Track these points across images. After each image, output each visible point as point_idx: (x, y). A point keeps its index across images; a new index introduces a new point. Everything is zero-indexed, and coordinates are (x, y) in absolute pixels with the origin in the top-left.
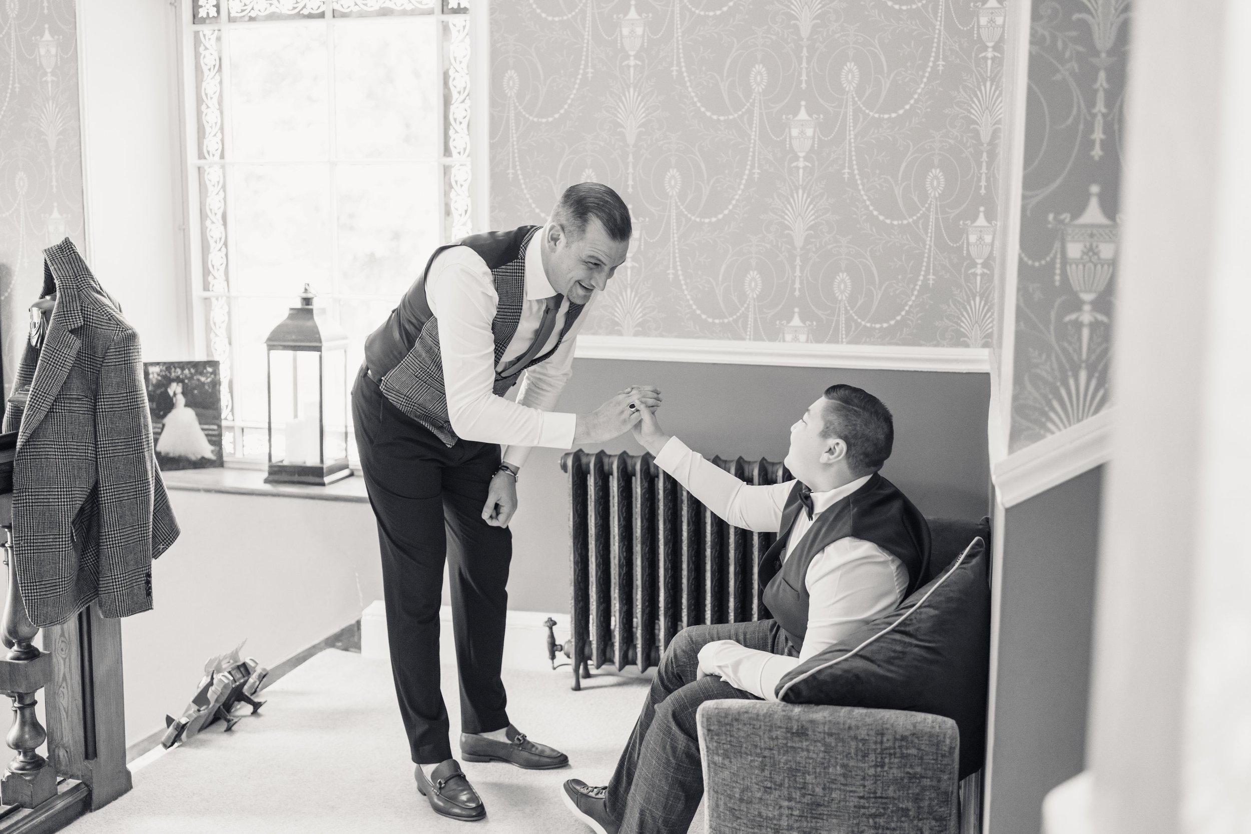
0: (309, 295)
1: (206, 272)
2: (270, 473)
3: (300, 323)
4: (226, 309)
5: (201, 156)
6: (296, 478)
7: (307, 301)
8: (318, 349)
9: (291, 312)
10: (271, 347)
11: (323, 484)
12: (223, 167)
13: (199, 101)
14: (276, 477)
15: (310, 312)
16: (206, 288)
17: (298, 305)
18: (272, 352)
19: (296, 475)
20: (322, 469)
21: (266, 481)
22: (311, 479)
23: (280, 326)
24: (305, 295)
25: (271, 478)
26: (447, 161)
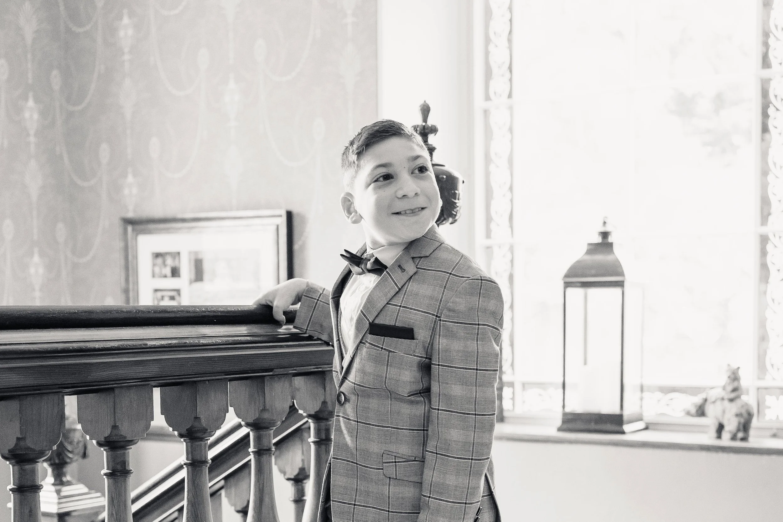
0: (608, 229)
1: (489, 219)
2: (564, 422)
3: (599, 258)
4: (509, 256)
5: (488, 98)
6: (593, 426)
7: (605, 235)
8: (620, 284)
9: (590, 247)
10: (567, 285)
11: (623, 433)
12: (511, 108)
13: (487, 41)
14: (570, 426)
15: (610, 246)
16: (488, 235)
17: (598, 239)
18: (570, 290)
19: (593, 424)
20: (621, 416)
21: (560, 430)
22: (609, 427)
23: (578, 262)
24: (603, 229)
25: (565, 426)
26: (766, 73)
